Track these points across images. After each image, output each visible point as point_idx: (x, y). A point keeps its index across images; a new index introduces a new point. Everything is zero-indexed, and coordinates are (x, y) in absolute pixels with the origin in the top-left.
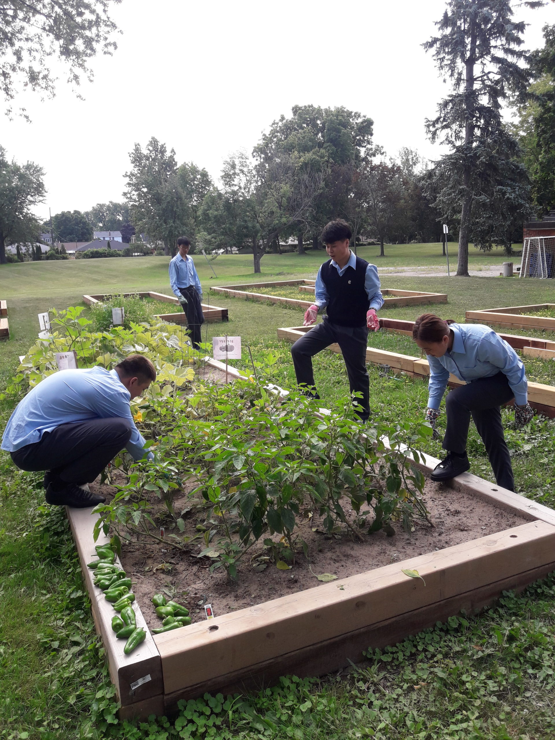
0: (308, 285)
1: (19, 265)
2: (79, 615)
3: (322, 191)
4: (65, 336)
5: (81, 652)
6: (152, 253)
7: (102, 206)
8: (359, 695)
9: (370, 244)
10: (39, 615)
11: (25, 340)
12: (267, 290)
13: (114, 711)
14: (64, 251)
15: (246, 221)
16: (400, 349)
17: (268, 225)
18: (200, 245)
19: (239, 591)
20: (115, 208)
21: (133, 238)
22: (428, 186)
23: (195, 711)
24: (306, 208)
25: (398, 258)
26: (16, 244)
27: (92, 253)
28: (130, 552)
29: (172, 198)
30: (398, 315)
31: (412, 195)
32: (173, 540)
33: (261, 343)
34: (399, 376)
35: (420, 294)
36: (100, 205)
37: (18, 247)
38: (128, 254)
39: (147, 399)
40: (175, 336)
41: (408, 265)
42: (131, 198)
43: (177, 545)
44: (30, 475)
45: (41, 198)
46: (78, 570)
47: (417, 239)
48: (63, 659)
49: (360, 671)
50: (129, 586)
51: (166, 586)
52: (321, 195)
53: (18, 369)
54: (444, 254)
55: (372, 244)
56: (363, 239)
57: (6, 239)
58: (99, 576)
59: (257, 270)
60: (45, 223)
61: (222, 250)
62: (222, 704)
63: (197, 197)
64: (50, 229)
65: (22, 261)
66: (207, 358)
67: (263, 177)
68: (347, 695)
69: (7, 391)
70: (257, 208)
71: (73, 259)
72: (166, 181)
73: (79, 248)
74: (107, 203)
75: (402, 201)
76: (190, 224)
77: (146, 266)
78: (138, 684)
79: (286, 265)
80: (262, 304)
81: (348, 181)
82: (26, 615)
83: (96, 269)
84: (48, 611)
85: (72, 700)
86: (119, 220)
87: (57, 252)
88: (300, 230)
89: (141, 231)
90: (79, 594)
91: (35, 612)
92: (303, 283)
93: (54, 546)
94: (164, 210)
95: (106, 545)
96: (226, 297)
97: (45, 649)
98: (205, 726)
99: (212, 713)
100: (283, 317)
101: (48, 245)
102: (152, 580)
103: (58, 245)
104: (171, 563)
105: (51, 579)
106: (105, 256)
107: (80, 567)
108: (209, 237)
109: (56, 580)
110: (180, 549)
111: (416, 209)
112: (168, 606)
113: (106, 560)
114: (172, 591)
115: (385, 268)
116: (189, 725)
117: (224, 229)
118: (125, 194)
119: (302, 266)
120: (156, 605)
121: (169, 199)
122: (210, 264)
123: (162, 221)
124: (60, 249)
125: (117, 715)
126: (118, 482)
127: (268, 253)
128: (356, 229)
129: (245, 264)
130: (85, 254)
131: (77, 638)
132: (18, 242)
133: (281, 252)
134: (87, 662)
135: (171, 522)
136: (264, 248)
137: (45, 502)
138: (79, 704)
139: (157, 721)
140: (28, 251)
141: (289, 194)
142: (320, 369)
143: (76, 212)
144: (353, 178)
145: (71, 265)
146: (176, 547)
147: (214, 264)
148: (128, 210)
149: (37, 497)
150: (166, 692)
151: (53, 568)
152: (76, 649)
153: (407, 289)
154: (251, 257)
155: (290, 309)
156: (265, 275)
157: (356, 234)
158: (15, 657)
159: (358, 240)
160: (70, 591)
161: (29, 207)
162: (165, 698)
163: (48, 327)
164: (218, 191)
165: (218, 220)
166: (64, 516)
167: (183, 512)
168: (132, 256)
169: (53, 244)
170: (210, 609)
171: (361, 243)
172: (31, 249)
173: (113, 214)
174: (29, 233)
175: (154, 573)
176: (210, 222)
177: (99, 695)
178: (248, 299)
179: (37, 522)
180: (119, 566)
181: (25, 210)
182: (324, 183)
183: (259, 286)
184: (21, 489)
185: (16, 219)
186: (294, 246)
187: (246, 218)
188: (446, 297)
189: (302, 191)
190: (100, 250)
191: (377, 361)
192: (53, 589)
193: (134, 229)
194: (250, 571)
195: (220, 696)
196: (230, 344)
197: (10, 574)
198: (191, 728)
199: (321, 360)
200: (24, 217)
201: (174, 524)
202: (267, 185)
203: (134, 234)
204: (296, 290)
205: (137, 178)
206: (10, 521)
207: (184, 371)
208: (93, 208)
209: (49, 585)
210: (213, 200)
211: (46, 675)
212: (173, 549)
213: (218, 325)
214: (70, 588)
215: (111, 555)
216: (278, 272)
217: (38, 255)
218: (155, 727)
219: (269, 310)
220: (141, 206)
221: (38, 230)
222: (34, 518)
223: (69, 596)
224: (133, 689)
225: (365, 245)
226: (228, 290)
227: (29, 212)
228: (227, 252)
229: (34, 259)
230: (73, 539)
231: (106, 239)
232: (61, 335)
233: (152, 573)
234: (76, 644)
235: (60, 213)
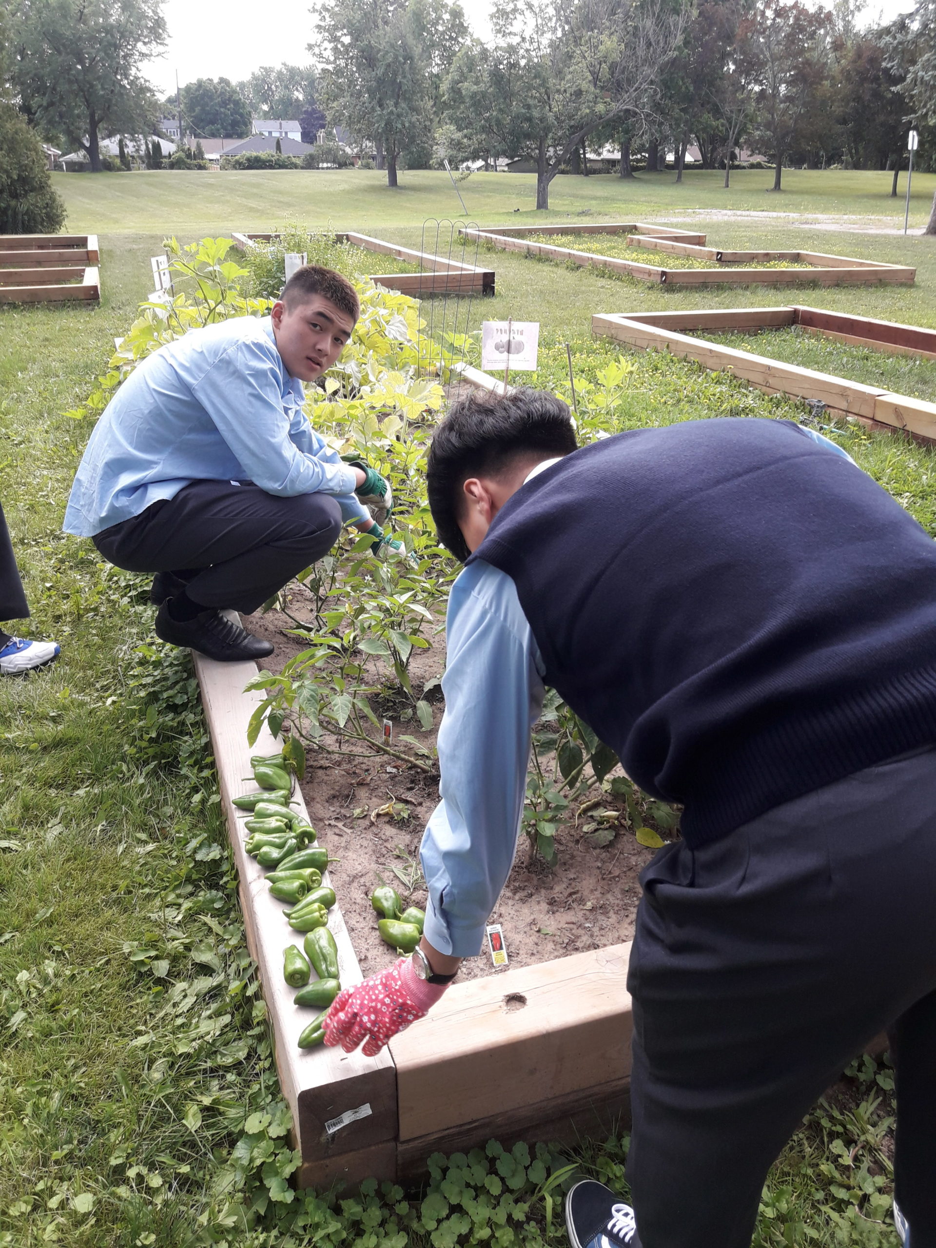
0: (644, 234)
1: (122, 176)
2: (213, 901)
3: (676, 53)
4: (197, 303)
5: (215, 993)
6: (353, 164)
7: (268, 71)
8: (837, 1174)
9: (752, 166)
10: (130, 892)
11: (128, 308)
12: (564, 239)
13: (288, 1170)
14: (200, 154)
15: (528, 107)
16: (835, 369)
17: (571, 117)
18: (441, 152)
19: (557, 889)
20: (292, 77)
21: (321, 134)
22: (895, 48)
23: (468, 1185)
24: (645, 86)
25: (806, 197)
26: (118, 137)
27: (248, 160)
28: (321, 767)
29: (396, 57)
30: (822, 303)
31: (848, 71)
32: (409, 749)
33: (560, 343)
34: (841, 424)
35: (861, 264)
36: (265, 69)
37: (121, 141)
38: (311, 164)
39: (352, 442)
40: (401, 318)
41: (825, 210)
42: (320, 56)
43: (419, 763)
44: (126, 577)
45: (161, 49)
46: (215, 798)
47: (842, 162)
48: (175, 1005)
49: (836, 1114)
50: (320, 865)
51: (398, 857)
52: (673, 62)
53: (112, 362)
54: (894, 194)
55: (758, 166)
56: (744, 156)
57: (100, 125)
58: (259, 837)
59: (542, 204)
60: (170, 101)
61: (480, 163)
62: (526, 1168)
63: (442, 57)
64: (176, 111)
65: (129, 169)
66: (459, 366)
67: (568, 22)
68: (810, 1171)
69: (89, 402)
70: (552, 81)
71: (215, 169)
72: (386, 23)
73: (226, 150)
74: (278, 67)
75: (827, 83)
76: (425, 110)
77: (341, 187)
78: (342, 1122)
79: (595, 198)
80: (557, 265)
81: (729, 38)
82: (103, 887)
83: (255, 191)
84: (150, 884)
85: (193, 1121)
86: (297, 100)
87: (189, 156)
88: (627, 131)
89: (336, 122)
90: (215, 853)
91: (123, 884)
92: (634, 229)
93: (166, 736)
94: (380, 81)
95: (274, 757)
96: (489, 249)
97: (140, 975)
98: (490, 1223)
99: (506, 1190)
100: (598, 294)
101: (172, 141)
102: (367, 840)
103: (191, 143)
104: (406, 802)
105: (158, 808)
106: (271, 167)
107: (217, 792)
108: (458, 135)
109: (169, 810)
110: (424, 771)
111: (854, 100)
112: (407, 921)
113: (273, 795)
114: (411, 870)
115: (782, 215)
116: (454, 1217)
117: (487, 120)
118: (310, 47)
119: (625, 201)
120: (381, 914)
121: (390, 59)
122: (457, 189)
123: (375, 102)
124: (193, 149)
125: (292, 1182)
126: (296, 605)
127: (563, 172)
128: (732, 136)
129: (520, 190)
130: (237, 162)
131: (206, 957)
132: (121, 131)
133: (588, 172)
134: (227, 1019)
135: (404, 706)
136: (558, 162)
137: (154, 634)
138: (208, 1134)
139: (380, 1195)
140: (137, 151)
141: (615, 57)
142: (679, 401)
143: (222, 80)
144: (738, 31)
145: (212, 181)
146: (415, 766)
147: (467, 189)
148: (313, 81)
149: (136, 621)
150: (404, 1135)
151: (163, 784)
152: (204, 983)
153: (833, 253)
154: (532, 178)
155: (610, 278)
156: (557, 214)
157: (731, 144)
158: (77, 991)
159: (733, 157)
160: (194, 843)
161: (139, 64)
162: (401, 1148)
163: (167, 285)
164: (482, 44)
165: (479, 102)
166: (189, 671)
167: (427, 688)
168: (318, 168)
169: (181, 139)
170: (498, 934)
171: (736, 163)
172: (143, 147)
173: (287, 87)
174: (139, 115)
175: (372, 824)
176: (462, 107)
177: (253, 1125)
178: (530, 255)
179: (134, 676)
180: (300, 811)
181: (133, 71)
182: (682, 37)
183: (550, 232)
184: (109, 601)
185: (118, 88)
186: (613, 163)
187: (531, 102)
188: (913, 273)
189: (641, 53)
190: (263, 154)
191: (795, 391)
192: (161, 829)
193: (323, 117)
194: (577, 842)
195: (521, 1148)
196: (518, 338)
197: (76, 788)
198: (458, 1226)
199: (680, 382)
200: (132, 83)
201: (410, 711)
202: (574, 37)
203: (323, 126)
204: (619, 242)
205: (333, 15)
206: (83, 668)
207: (424, 388)
208: (253, 74)
209: (153, 821)
210: (471, 63)
211: (141, 1040)
212: (410, 768)
213: (475, 302)
214: (195, 836)
215: (285, 779)
216: (580, 209)
217: (155, 159)
218: (375, 1214)
219: (571, 278)
220: (339, 72)
221: (156, 111)
222: (129, 667)
223: (192, 856)
224: (331, 1131)
225: (744, 168)
226: (494, 236)
227: (139, 75)
228: (487, 167)
229: (150, 167)
230: (204, 725)
231: (274, 134)
232: (190, 302)
233: (367, 823)
234: (205, 970)
235: (194, 81)
